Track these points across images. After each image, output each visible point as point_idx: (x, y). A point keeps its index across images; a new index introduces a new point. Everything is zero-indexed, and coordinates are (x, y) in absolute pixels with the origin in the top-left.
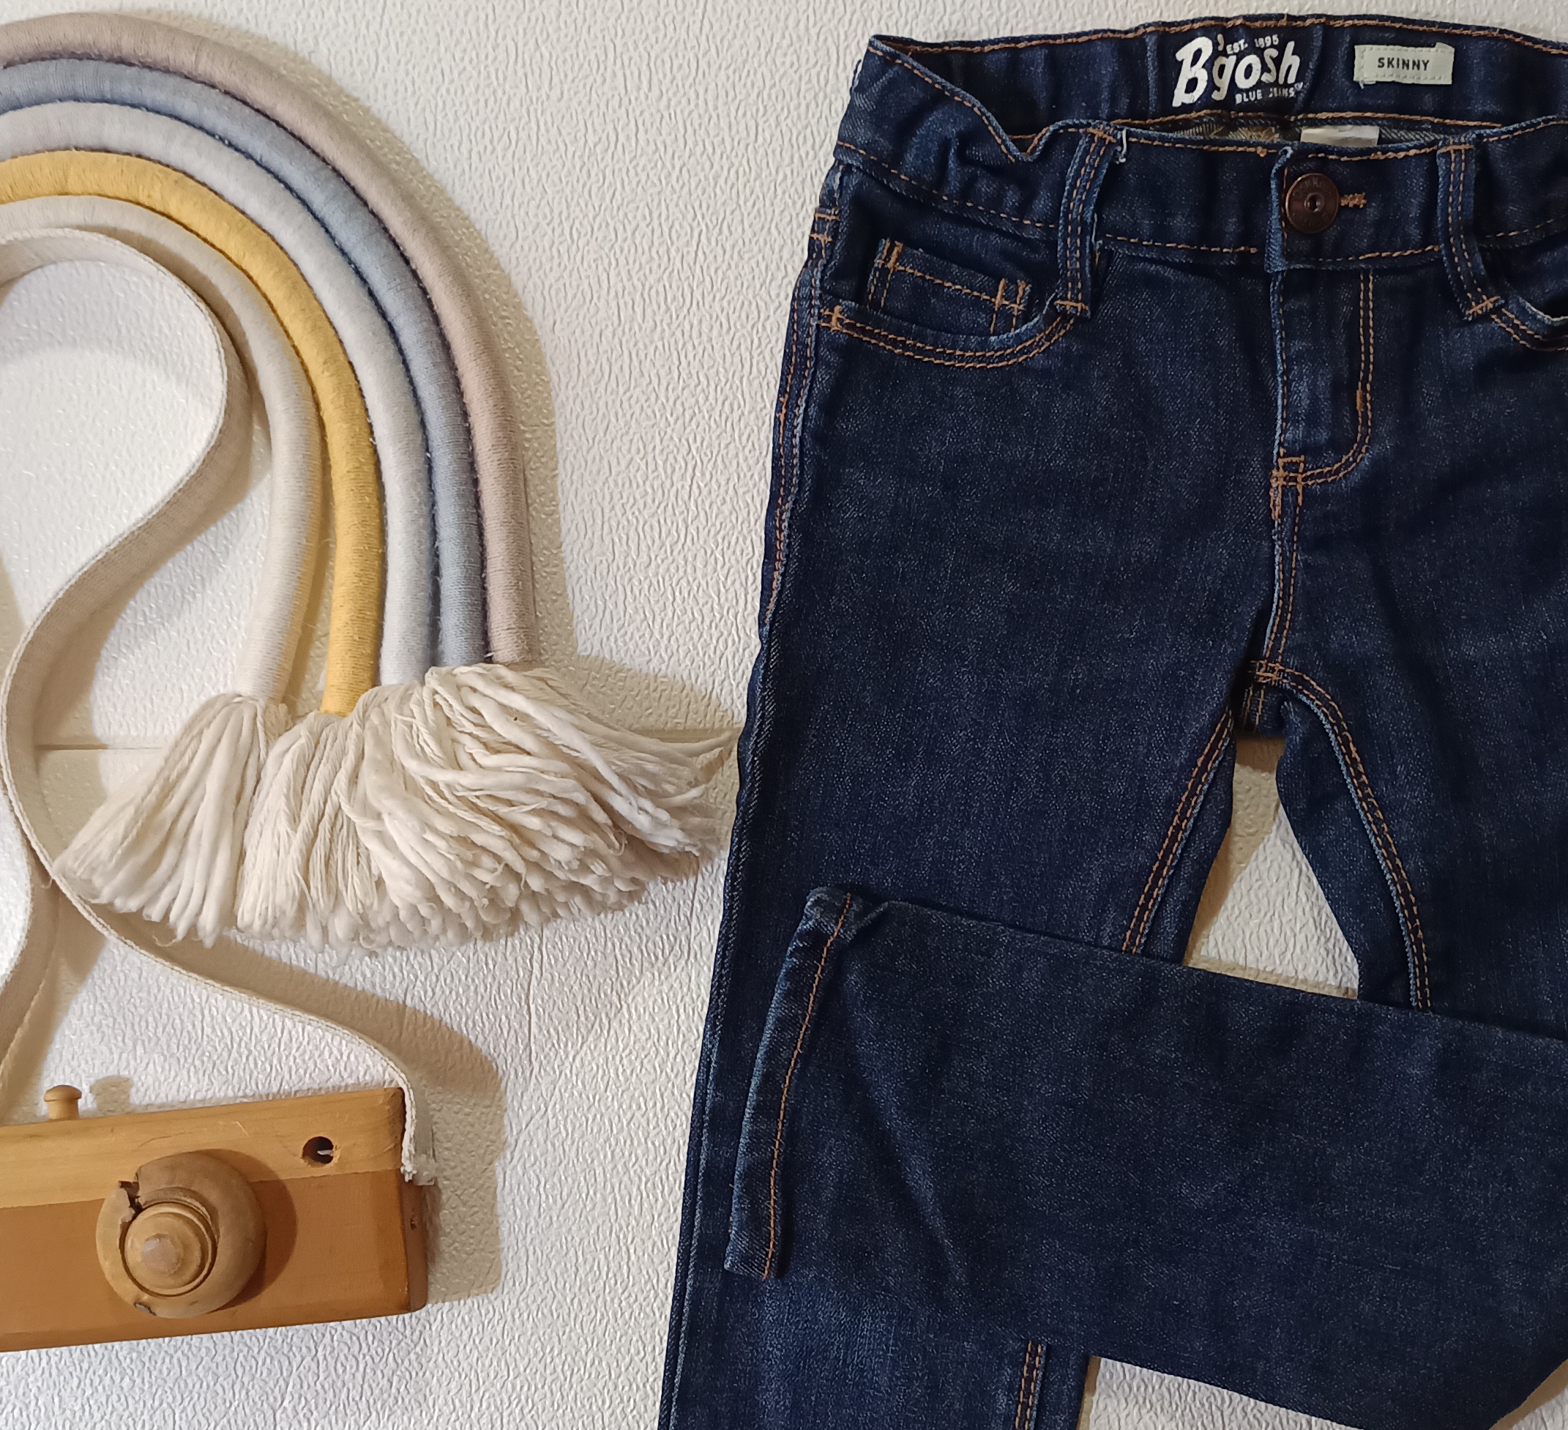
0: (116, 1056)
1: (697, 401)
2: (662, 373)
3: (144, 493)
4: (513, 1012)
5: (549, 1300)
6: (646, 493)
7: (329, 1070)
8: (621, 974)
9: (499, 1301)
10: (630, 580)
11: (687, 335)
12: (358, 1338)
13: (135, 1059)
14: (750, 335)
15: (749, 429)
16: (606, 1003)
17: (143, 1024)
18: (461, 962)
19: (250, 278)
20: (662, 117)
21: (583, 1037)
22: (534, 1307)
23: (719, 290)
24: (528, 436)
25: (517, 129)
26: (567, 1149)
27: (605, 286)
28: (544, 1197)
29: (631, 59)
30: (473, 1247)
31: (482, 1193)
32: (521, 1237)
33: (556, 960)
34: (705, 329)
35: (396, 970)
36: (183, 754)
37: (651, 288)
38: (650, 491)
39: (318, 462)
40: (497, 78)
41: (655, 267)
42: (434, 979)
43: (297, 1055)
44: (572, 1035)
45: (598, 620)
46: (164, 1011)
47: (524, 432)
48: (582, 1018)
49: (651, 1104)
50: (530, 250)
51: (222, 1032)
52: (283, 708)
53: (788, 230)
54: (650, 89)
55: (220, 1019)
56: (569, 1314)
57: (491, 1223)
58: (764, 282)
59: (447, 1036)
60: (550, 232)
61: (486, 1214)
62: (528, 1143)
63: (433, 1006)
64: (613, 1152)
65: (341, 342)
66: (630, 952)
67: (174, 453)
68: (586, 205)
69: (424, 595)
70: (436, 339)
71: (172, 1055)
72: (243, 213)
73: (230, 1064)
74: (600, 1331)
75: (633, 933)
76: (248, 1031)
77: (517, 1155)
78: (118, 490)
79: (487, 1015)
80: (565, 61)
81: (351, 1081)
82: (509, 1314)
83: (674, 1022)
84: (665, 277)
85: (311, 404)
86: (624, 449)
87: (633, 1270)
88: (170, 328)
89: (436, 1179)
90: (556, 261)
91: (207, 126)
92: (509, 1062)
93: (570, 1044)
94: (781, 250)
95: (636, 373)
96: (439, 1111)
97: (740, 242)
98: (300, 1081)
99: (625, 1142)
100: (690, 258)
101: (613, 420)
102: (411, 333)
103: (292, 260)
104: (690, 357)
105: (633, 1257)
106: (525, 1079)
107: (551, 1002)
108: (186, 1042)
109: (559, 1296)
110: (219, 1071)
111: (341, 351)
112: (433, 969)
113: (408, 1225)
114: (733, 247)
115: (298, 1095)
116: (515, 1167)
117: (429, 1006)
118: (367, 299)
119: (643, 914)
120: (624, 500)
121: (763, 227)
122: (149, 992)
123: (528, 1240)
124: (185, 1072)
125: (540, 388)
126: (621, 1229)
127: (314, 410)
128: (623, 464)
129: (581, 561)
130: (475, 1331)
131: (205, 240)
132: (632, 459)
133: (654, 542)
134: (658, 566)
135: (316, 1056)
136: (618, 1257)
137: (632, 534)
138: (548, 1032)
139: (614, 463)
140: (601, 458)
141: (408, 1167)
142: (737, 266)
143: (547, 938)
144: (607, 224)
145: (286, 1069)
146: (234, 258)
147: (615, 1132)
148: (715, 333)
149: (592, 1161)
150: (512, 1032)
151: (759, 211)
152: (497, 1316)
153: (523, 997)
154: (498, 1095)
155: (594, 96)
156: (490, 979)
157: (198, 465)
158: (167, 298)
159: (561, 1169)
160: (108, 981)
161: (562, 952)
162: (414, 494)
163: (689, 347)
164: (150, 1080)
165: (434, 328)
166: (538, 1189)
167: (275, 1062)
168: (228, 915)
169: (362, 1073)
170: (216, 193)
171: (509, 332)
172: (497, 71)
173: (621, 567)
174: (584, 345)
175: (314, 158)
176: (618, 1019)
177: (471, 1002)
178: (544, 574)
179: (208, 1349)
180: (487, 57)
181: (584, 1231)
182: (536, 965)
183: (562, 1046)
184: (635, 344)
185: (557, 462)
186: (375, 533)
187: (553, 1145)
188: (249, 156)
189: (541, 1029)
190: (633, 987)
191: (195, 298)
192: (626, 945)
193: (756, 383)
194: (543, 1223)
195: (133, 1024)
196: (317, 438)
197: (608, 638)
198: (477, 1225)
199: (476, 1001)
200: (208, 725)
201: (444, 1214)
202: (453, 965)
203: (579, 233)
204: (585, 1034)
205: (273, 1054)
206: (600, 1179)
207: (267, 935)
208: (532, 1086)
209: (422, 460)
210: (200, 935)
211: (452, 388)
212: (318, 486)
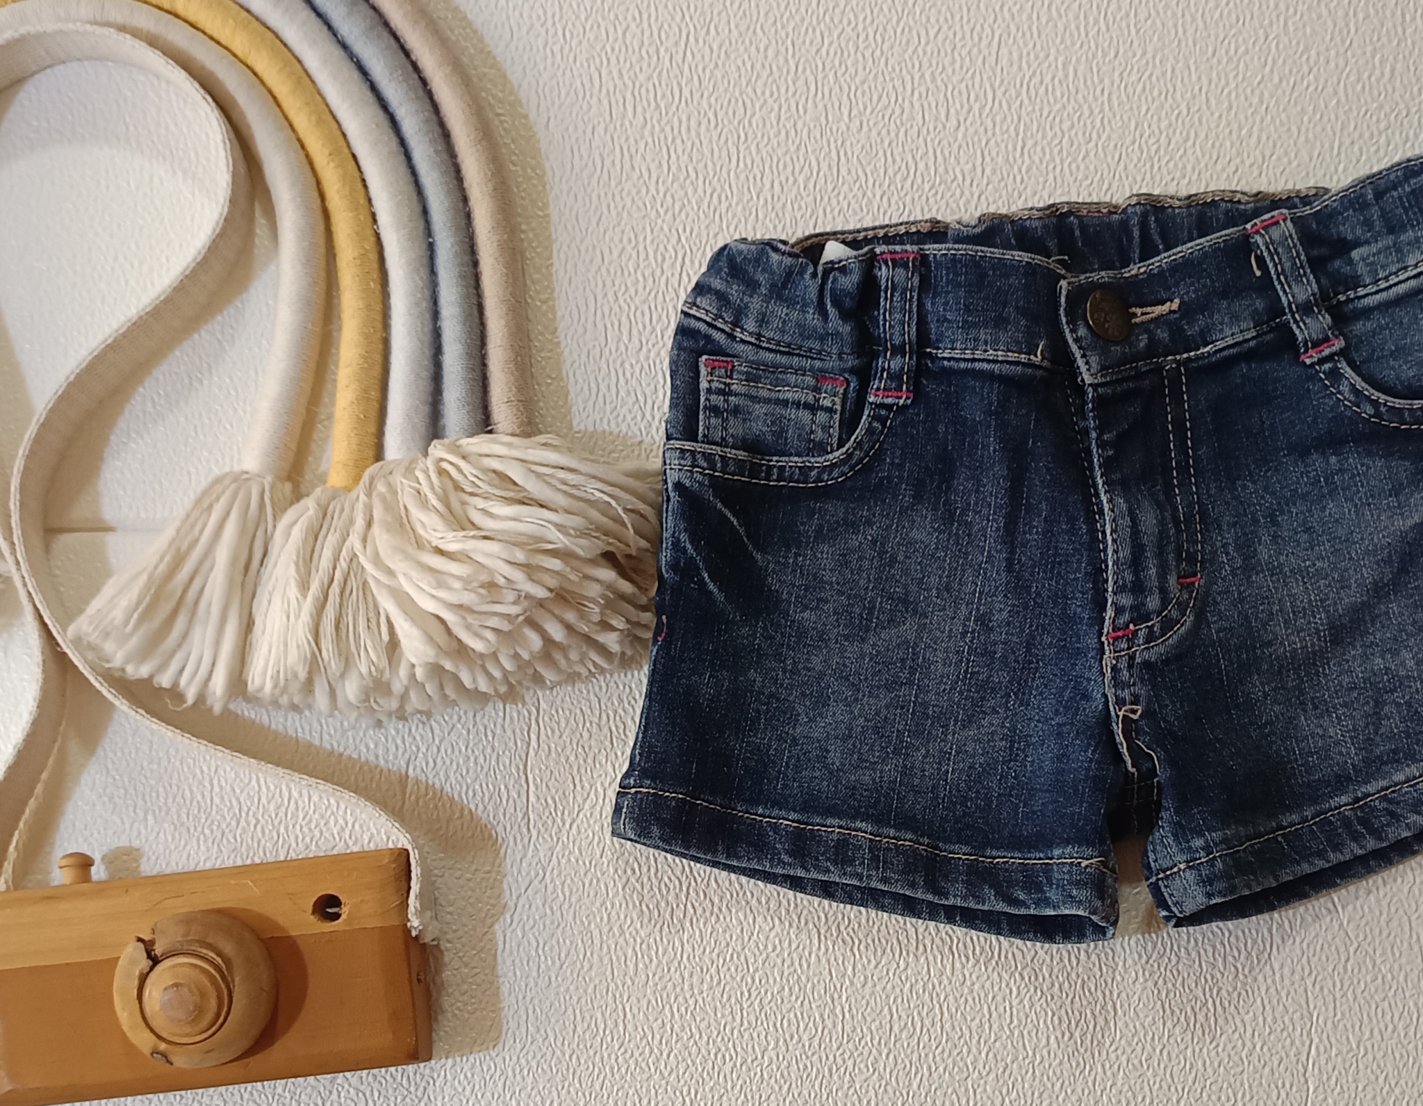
0: (127, 826)
1: (686, 194)
2: (653, 167)
3: (152, 284)
4: (512, 781)
5: (548, 1057)
6: (638, 281)
7: (334, 838)
8: (616, 744)
9: (500, 1057)
10: (622, 364)
11: (676, 131)
12: (364, 1095)
13: (146, 828)
14: (737, 131)
15: (736, 220)
16: (602, 771)
17: (154, 794)
18: (461, 734)
19: (255, 74)
21: (579, 807)
22: (534, 1064)
23: (707, 88)
24: (524, 227)
26: (565, 912)
27: (597, 83)
28: (543, 958)
30: (475, 1006)
31: (483, 955)
32: (521, 997)
33: (553, 732)
34: (693, 123)
35: (399, 742)
36: (193, 527)
37: (641, 86)
38: (641, 279)
39: (322, 250)
41: (645, 66)
42: (435, 750)
43: (303, 824)
44: (568, 803)
45: (591, 403)
46: (174, 782)
47: (521, 224)
48: (578, 788)
49: (645, 869)
50: (524, 49)
51: (230, 801)
52: (288, 487)
53: (773, 31)
55: (228, 788)
56: (568, 1069)
57: (492, 983)
58: (750, 80)
59: (448, 806)
60: (544, 33)
61: (487, 975)
62: (527, 907)
63: (434, 777)
64: (609, 915)
65: (344, 135)
66: (625, 723)
67: (181, 246)
68: (579, 7)
69: (426, 375)
70: (437, 129)
71: (182, 824)
72: (248, 11)
73: (238, 832)
74: (598, 1085)
75: (627, 704)
76: (256, 801)
77: (516, 918)
78: (127, 282)
79: (487, 785)
81: (355, 849)
82: (509, 1070)
84: (655, 75)
85: (316, 194)
86: (616, 239)
87: (629, 1027)
88: (176, 125)
89: (439, 939)
90: (549, 62)
92: (508, 829)
93: (567, 813)
94: (766, 49)
95: (627, 166)
96: (441, 877)
97: (727, 42)
98: (307, 847)
99: (621, 906)
100: (679, 58)
101: (606, 212)
102: (412, 124)
103: (296, 57)
104: (680, 152)
105: (629, 1016)
106: (524, 846)
107: (548, 772)
108: (196, 812)
109: (558, 1053)
110: (227, 839)
111: (344, 144)
112: (434, 740)
113: (415, 979)
114: (720, 47)
115: (305, 862)
116: (514, 930)
117: (431, 776)
118: (369, 93)
119: (637, 687)
120: (616, 288)
121: (748, 28)
122: (159, 764)
123: (528, 999)
124: (194, 840)
125: (535, 182)
126: (617, 987)
127: (319, 201)
128: (615, 253)
129: (575, 346)
130: (477, 1087)
131: (211, 38)
132: (624, 248)
133: (645, 327)
134: (649, 351)
135: (322, 824)
136: (614, 1015)
137: (624, 319)
138: (546, 802)
139: (606, 252)
140: (594, 247)
141: (415, 923)
142: (724, 65)
143: (545, 712)
144: (599, 26)
145: (292, 837)
146: (239, 53)
147: (611, 896)
148: (703, 128)
149: (589, 924)
150: (511, 801)
151: (744, 12)
152: (498, 1073)
153: (521, 767)
154: (498, 861)
156: (489, 750)
157: (203, 252)
158: (173, 96)
159: (559, 932)
160: (119, 754)
161: (558, 724)
162: (417, 278)
163: (678, 141)
164: (161, 848)
165: (434, 117)
166: (537, 951)
167: (282, 830)
168: (238, 684)
169: (366, 841)
171: (504, 129)
173: (613, 350)
174: (577, 140)
177: (471, 771)
178: (540, 359)
181: (581, 991)
182: (533, 737)
183: (559, 814)
184: (627, 140)
185: (551, 252)
186: (379, 317)
187: (551, 909)
189: (539, 799)
191: (202, 91)
192: (622, 716)
193: (743, 176)
194: (542, 983)
195: (144, 795)
196: (322, 227)
197: (601, 420)
198: (479, 985)
199: (476, 771)
200: (218, 499)
201: (447, 974)
202: (453, 737)
203: (572, 34)
204: (581, 801)
205: (280, 823)
206: (597, 941)
207: (275, 703)
208: (530, 854)
209: (424, 246)
210: (209, 702)
211: (453, 175)
212: (323, 273)
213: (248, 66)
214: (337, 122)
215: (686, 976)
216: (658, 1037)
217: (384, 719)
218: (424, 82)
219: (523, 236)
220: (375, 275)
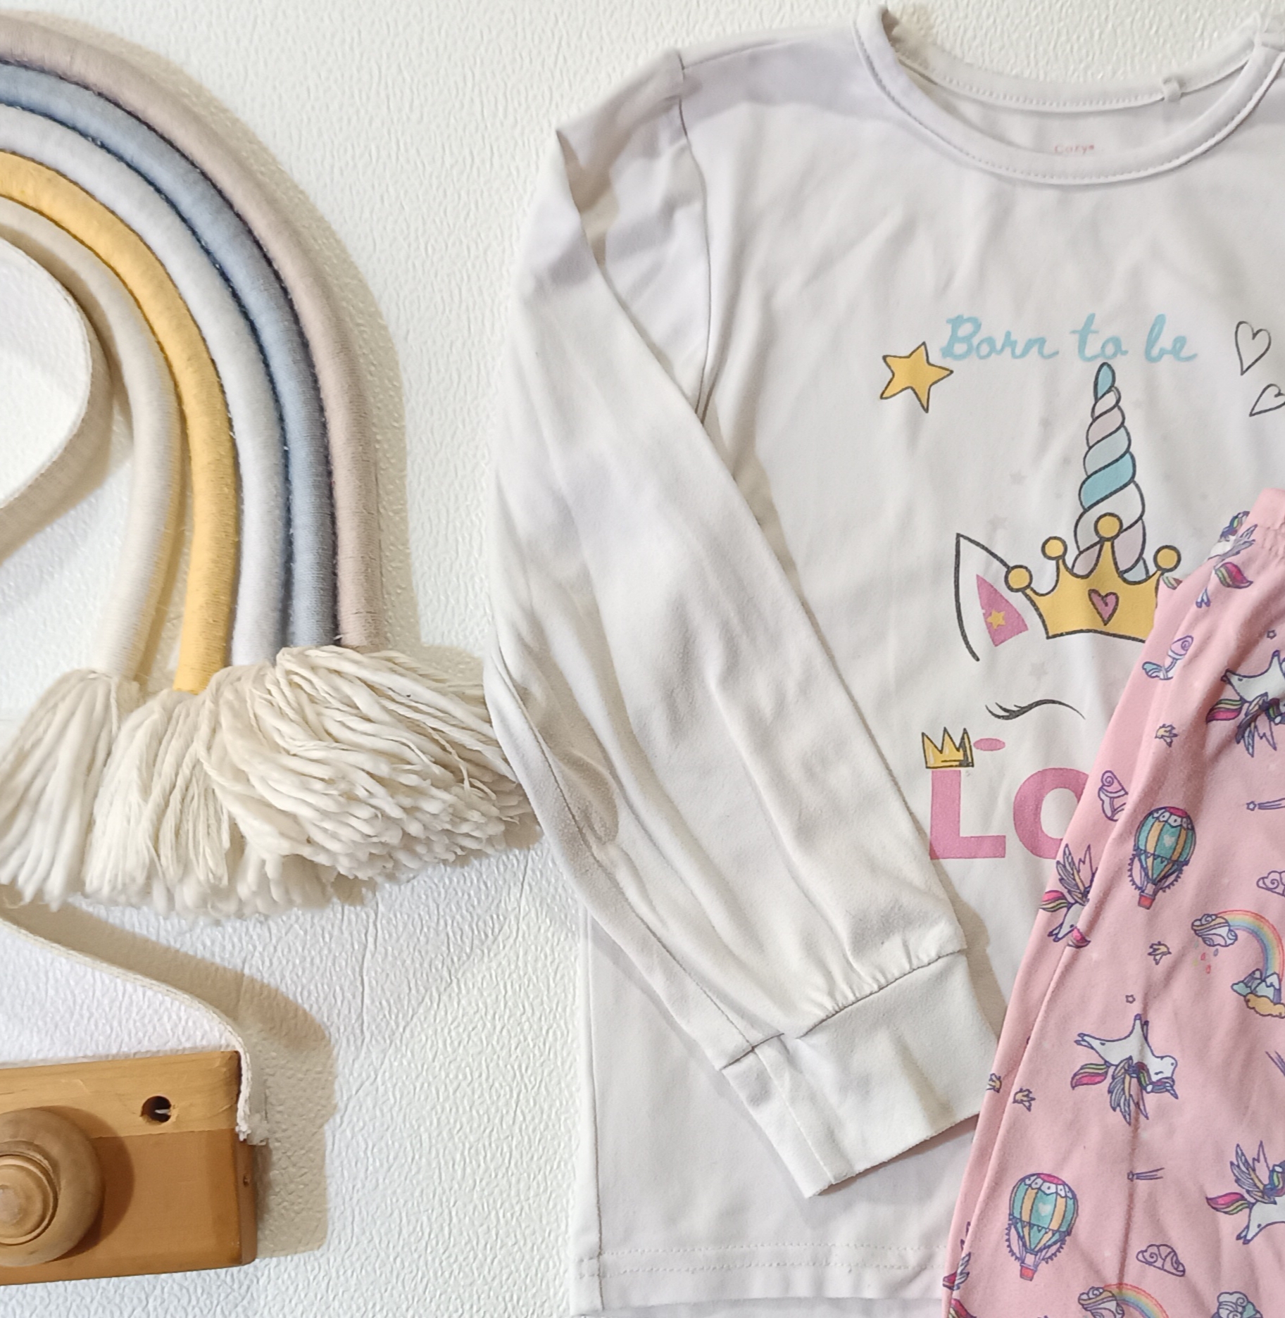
4: (347, 982)
5: (373, 1259)
7: (167, 1034)
8: (452, 950)
9: (325, 1257)
10: (472, 577)
12: (188, 1290)
16: (437, 977)
18: (297, 936)
19: (117, 275)
20: (516, 144)
21: (413, 1010)
22: (358, 1265)
24: (379, 437)
25: (378, 148)
26: (395, 1114)
27: (456, 299)
28: (371, 1159)
29: (488, 88)
30: (302, 1206)
31: (311, 1155)
32: (347, 1198)
33: (390, 935)
35: (236, 940)
36: (37, 726)
37: (499, 303)
39: (177, 454)
40: (361, 98)
41: (504, 283)
42: (272, 949)
43: (137, 1018)
44: (403, 1006)
45: (439, 614)
47: (376, 434)
48: (413, 991)
49: (476, 1075)
50: (386, 261)
51: (65, 994)
52: (135, 685)
54: (505, 116)
55: (63, 980)
56: (392, 1271)
57: (319, 1184)
59: (282, 1005)
60: (406, 247)
61: (314, 1175)
62: (357, 1108)
63: (270, 975)
64: (438, 1119)
65: (204, 340)
66: (461, 930)
67: (37, 437)
68: (442, 223)
69: (276, 582)
70: (297, 339)
71: (16, 1014)
72: (113, 212)
73: (72, 1025)
74: (420, 1290)
75: (464, 912)
76: (91, 994)
77: (346, 1119)
79: (322, 985)
80: (425, 86)
81: (188, 1045)
82: (333, 1271)
83: (501, 997)
85: (173, 398)
86: (470, 453)
87: (455, 1231)
88: (37, 319)
89: (267, 1139)
90: (410, 275)
91: (80, 125)
92: (342, 1030)
93: (401, 1016)
95: (483, 382)
96: (273, 1075)
98: (140, 1043)
99: (451, 1110)
101: (460, 426)
102: (272, 332)
103: (159, 261)
105: (455, 1219)
106: (356, 1047)
107: (384, 975)
108: (30, 1003)
109: (382, 1255)
110: (61, 1032)
111: (203, 349)
112: (271, 939)
113: (241, 1181)
115: (137, 1057)
116: (344, 1131)
117: (266, 975)
118: (231, 301)
119: (475, 894)
120: (468, 501)
123: (355, 1200)
124: (28, 1032)
125: (392, 393)
126: (444, 1192)
127: (176, 404)
128: (469, 467)
129: (426, 557)
130: (300, 1286)
131: (75, 237)
132: (477, 463)
135: (156, 1020)
136: (440, 1219)
137: (475, 533)
138: (381, 1003)
139: (460, 467)
140: (448, 461)
141: (243, 1128)
143: (383, 914)
144: (461, 242)
145: (125, 1031)
146: (102, 254)
147: (441, 1100)
149: (419, 1127)
150: (346, 1002)
152: (322, 1272)
153: (357, 969)
154: (330, 1062)
155: (452, 120)
156: (325, 951)
157: (60, 451)
158: (36, 290)
159: (388, 1134)
161: (396, 927)
162: (271, 486)
165: (294, 327)
166: (365, 1152)
167: (115, 1024)
168: (76, 881)
169: (199, 1038)
170: (87, 192)
171: (364, 339)
172: (360, 91)
173: (464, 564)
174: (435, 354)
175: (183, 162)
176: (447, 993)
177: (307, 972)
178: (390, 569)
179: (42, 1298)
180: (351, 77)
181: (408, 1194)
182: (371, 940)
183: (393, 1017)
184: (484, 355)
185: (406, 463)
186: (231, 522)
187: (382, 1111)
188: (120, 158)
189: (373, 1002)
190: (464, 963)
191: (64, 293)
192: (458, 923)
194: (369, 1185)
196: (177, 431)
197: (449, 631)
198: (306, 1185)
199: (311, 972)
200: (63, 698)
201: (274, 1174)
202: (290, 937)
203: (434, 249)
204: (416, 1005)
205: (113, 1017)
206: (426, 1144)
207: (113, 902)
208: (363, 1054)
209: (280, 455)
210: (47, 898)
211: (311, 384)
212: (177, 477)
213: (110, 266)
214: (198, 327)
215: (514, 1180)
216: (482, 1242)
217: (223, 920)
218: (285, 291)
219: (377, 446)
220: (229, 480)
